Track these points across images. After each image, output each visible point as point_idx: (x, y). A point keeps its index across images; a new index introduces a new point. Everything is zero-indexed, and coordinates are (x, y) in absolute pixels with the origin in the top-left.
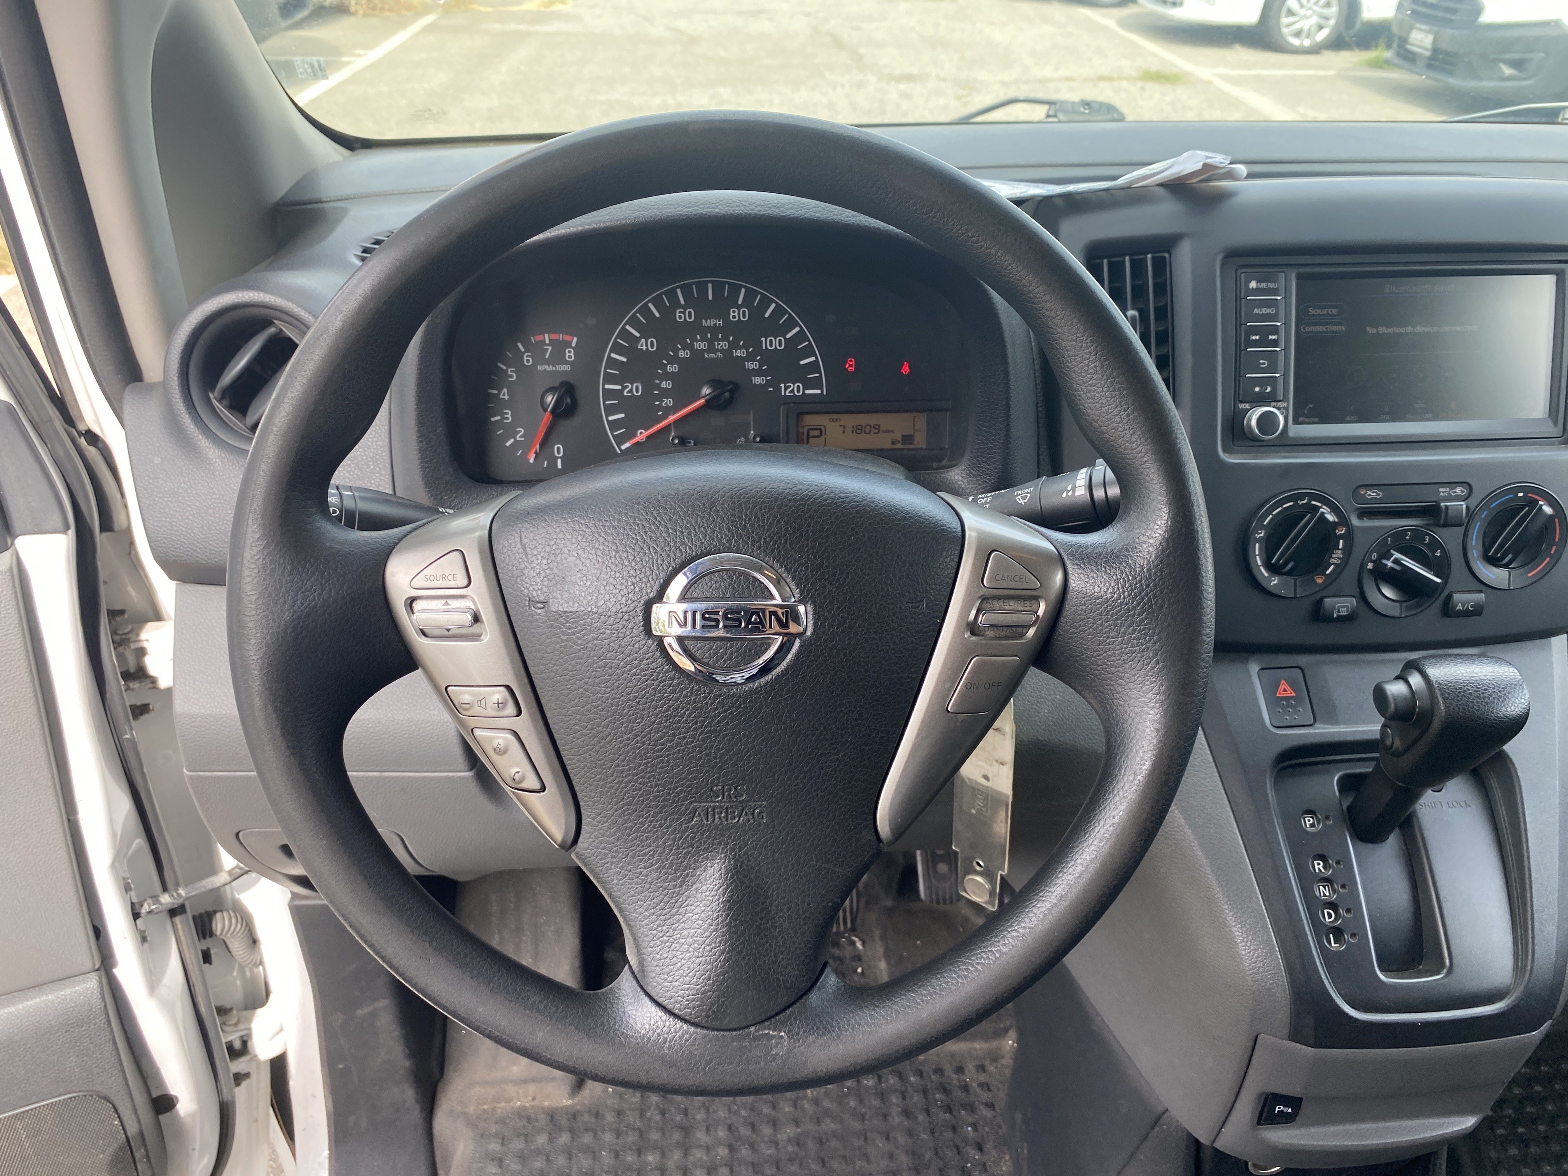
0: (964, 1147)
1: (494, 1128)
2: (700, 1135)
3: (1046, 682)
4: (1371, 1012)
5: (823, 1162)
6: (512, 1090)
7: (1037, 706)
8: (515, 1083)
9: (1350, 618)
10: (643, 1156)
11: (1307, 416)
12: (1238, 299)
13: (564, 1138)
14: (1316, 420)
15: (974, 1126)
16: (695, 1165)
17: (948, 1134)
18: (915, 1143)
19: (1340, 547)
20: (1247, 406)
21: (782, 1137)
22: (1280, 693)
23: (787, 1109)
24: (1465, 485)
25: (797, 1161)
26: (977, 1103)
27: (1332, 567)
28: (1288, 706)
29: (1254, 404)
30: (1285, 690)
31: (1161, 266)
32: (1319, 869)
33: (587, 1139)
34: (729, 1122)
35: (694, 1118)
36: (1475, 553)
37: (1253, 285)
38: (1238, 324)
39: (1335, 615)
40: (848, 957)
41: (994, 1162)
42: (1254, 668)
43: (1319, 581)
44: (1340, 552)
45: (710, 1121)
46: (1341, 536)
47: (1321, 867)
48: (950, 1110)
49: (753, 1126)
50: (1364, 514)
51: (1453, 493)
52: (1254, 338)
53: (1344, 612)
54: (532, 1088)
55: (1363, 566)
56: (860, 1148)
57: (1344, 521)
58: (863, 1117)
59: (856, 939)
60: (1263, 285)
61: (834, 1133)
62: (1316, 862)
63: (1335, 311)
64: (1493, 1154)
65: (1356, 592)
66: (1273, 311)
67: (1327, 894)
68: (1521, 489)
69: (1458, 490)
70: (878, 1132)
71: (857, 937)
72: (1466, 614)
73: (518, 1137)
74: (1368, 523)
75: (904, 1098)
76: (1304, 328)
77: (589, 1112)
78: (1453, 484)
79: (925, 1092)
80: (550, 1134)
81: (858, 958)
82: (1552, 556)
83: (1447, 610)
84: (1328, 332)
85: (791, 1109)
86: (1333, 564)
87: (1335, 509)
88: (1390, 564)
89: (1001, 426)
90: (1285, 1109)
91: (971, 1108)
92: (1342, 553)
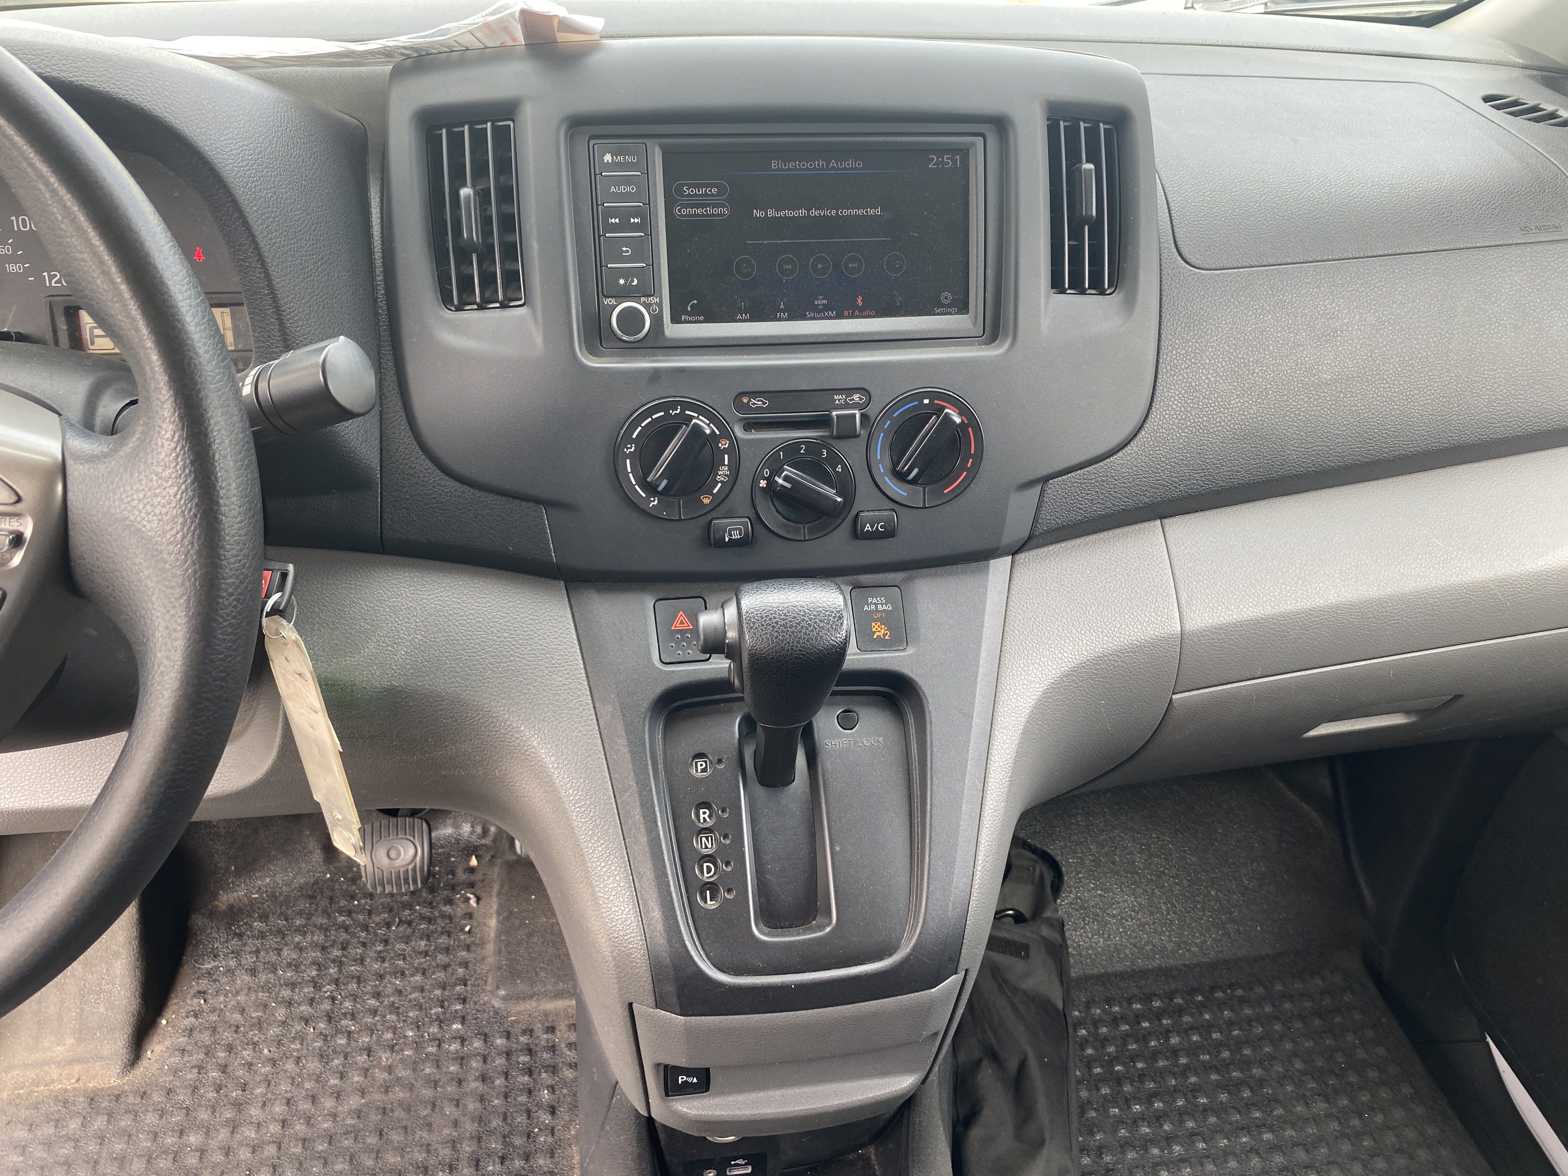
0: (537, 1112)
1: (24, 1113)
2: (255, 1112)
3: (406, 620)
4: (742, 975)
5: (381, 1134)
6: (54, 1072)
7: (393, 647)
8: (58, 1064)
9: (744, 543)
10: (184, 1137)
11: (690, 314)
12: (593, 176)
13: (100, 1122)
14: (702, 318)
15: (552, 1089)
16: (241, 1144)
17: (523, 1099)
18: (485, 1109)
19: (726, 463)
20: (613, 301)
21: (343, 1109)
22: (677, 626)
23: (356, 1079)
24: (863, 392)
25: (353, 1135)
26: (561, 1065)
27: (720, 485)
28: (683, 639)
29: (621, 299)
30: (682, 623)
31: (503, 137)
32: (704, 818)
33: (125, 1122)
34: (289, 1095)
35: (252, 1093)
36: (882, 469)
37: (608, 158)
38: (595, 204)
39: (727, 539)
40: (459, 915)
41: (564, 1126)
42: (649, 602)
43: (706, 501)
44: (726, 468)
45: (269, 1095)
46: (725, 451)
47: (706, 816)
48: (530, 1073)
49: (314, 1099)
50: (749, 426)
51: (851, 400)
52: (613, 221)
53: (736, 536)
54: (77, 1069)
55: (754, 482)
56: (425, 1117)
57: (726, 434)
58: (436, 1084)
59: (471, 896)
60: (620, 159)
61: (401, 1103)
62: (701, 811)
63: (714, 191)
64: (1084, 1094)
65: (751, 513)
66: (633, 189)
67: (710, 846)
68: (926, 395)
69: (856, 397)
70: (449, 1099)
71: (472, 894)
72: (875, 536)
73: (48, 1123)
74: (755, 435)
75: (485, 1062)
76: (680, 211)
77: (135, 1093)
78: (849, 391)
79: (508, 1054)
80: (85, 1118)
81: (470, 916)
82: (968, 470)
83: (857, 534)
84: (708, 215)
85: (361, 1079)
86: (721, 482)
87: (712, 419)
88: (780, 481)
89: (273, 320)
90: (690, 1080)
91: (553, 1069)
92: (729, 470)
